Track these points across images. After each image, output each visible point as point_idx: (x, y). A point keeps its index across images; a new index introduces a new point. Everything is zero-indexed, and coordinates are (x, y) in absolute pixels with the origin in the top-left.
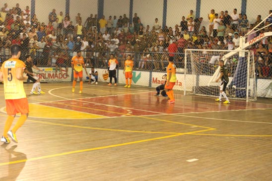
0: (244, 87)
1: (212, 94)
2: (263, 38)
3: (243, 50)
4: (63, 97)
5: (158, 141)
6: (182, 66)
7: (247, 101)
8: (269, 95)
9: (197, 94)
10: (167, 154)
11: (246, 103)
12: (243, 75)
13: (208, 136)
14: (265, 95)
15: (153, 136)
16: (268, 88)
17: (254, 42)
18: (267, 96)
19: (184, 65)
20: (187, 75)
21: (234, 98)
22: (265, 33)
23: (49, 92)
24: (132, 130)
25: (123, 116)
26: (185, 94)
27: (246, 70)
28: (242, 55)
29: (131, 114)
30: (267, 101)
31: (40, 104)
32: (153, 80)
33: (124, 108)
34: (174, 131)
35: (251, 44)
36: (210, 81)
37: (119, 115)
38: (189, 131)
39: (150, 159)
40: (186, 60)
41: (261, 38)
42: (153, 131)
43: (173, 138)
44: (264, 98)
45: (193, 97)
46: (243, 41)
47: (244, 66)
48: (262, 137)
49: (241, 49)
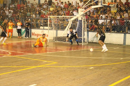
0: (81, 37)
1: (63, 41)
2: (91, 9)
3: (80, 16)
5: (18, 72)
6: (46, 25)
7: (83, 45)
8: (95, 41)
9: (55, 41)
11: (82, 46)
12: (80, 30)
13: (50, 68)
14: (93, 41)
16: (94, 37)
17: (86, 11)
18: (94, 42)
19: (48, 25)
20: (49, 31)
21: (76, 43)
22: (92, 7)
24: (4, 66)
25: (4, 56)
26: (48, 42)
27: (82, 28)
28: (80, 19)
29: (10, 55)
30: (94, 44)
32: (32, 33)
33: (7, 51)
34: (29, 65)
35: (84, 13)
36: (63, 34)
37: (2, 56)
38: (40, 65)
40: (49, 22)
41: (90, 9)
42: (17, 66)
44: (92, 42)
45: (53, 43)
46: (80, 11)
47: (81, 25)
48: (83, 67)
49: (79, 16)
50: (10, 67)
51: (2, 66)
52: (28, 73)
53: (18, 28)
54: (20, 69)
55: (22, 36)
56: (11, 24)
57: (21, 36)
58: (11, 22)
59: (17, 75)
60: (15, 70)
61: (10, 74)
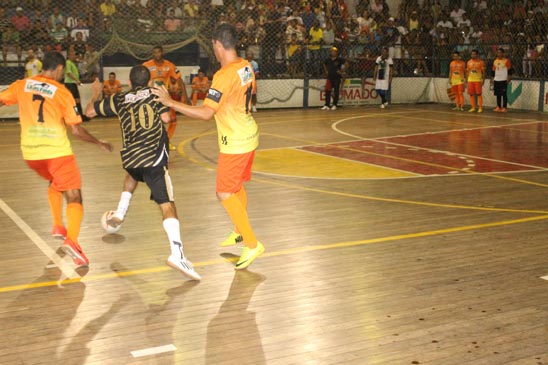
4: (355, 135)
5: (501, 228)
10: (504, 258)
15: (493, 217)
23: (334, 126)
24: (455, 204)
25: (452, 173)
29: (472, 169)
31: (304, 148)
33: (462, 157)
34: (540, 208)
37: (446, 171)
39: (460, 270)
42: (496, 206)
43: (536, 222)
50: (472, 211)
51: (448, 203)
52: (538, 233)
53: (496, 79)
54: (509, 218)
55: (508, 106)
56: (477, 64)
57: (505, 106)
58: (474, 59)
59: (499, 238)
60: (491, 221)
61: (476, 232)
